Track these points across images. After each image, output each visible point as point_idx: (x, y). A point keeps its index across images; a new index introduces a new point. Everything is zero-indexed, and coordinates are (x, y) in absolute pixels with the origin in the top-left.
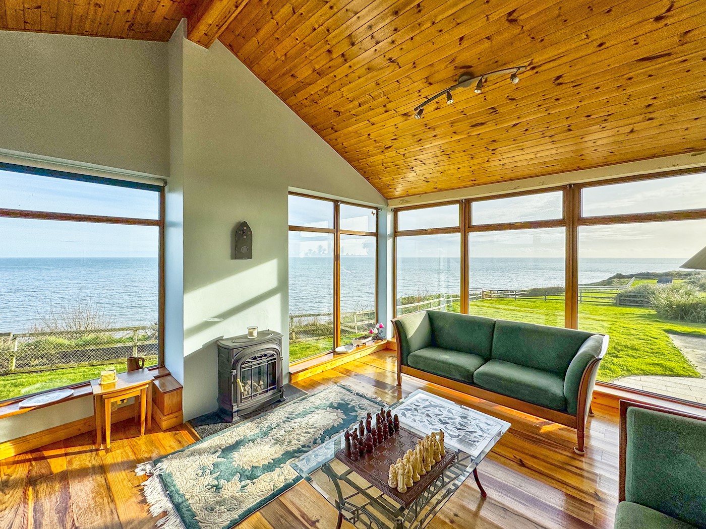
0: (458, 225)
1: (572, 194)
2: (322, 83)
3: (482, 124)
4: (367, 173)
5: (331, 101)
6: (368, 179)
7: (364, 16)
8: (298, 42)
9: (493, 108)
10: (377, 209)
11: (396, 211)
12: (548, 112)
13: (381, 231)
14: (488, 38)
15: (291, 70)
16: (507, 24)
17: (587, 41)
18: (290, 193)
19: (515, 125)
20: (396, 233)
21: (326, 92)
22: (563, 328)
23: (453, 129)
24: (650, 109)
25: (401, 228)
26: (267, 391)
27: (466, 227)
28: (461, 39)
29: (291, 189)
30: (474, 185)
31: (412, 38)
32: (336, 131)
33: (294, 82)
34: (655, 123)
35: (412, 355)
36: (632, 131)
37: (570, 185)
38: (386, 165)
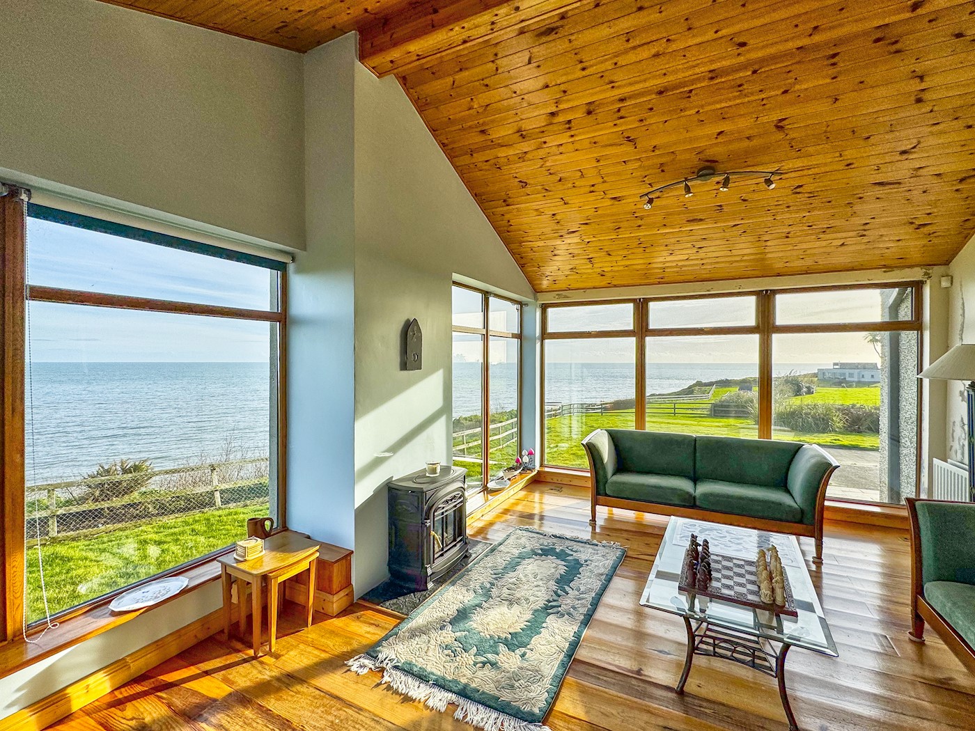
0: (632, 328)
1: (766, 300)
2: (525, 146)
3: (701, 220)
4: (522, 261)
5: (524, 170)
6: (522, 266)
7: (619, 87)
8: (514, 95)
9: (720, 206)
10: (520, 303)
11: (544, 308)
12: (775, 217)
13: (526, 332)
14: (748, 138)
15: (483, 124)
16: (775, 129)
17: (841, 159)
18: (455, 283)
19: (735, 226)
20: (545, 335)
21: (522, 157)
23: (665, 222)
24: (867, 227)
25: (551, 329)
26: (455, 545)
27: (642, 330)
28: (721, 133)
29: (456, 277)
30: (659, 283)
31: (666, 121)
32: (508, 205)
33: (481, 138)
34: (865, 240)
35: (612, 483)
36: (843, 245)
37: (767, 291)
38: (556, 252)
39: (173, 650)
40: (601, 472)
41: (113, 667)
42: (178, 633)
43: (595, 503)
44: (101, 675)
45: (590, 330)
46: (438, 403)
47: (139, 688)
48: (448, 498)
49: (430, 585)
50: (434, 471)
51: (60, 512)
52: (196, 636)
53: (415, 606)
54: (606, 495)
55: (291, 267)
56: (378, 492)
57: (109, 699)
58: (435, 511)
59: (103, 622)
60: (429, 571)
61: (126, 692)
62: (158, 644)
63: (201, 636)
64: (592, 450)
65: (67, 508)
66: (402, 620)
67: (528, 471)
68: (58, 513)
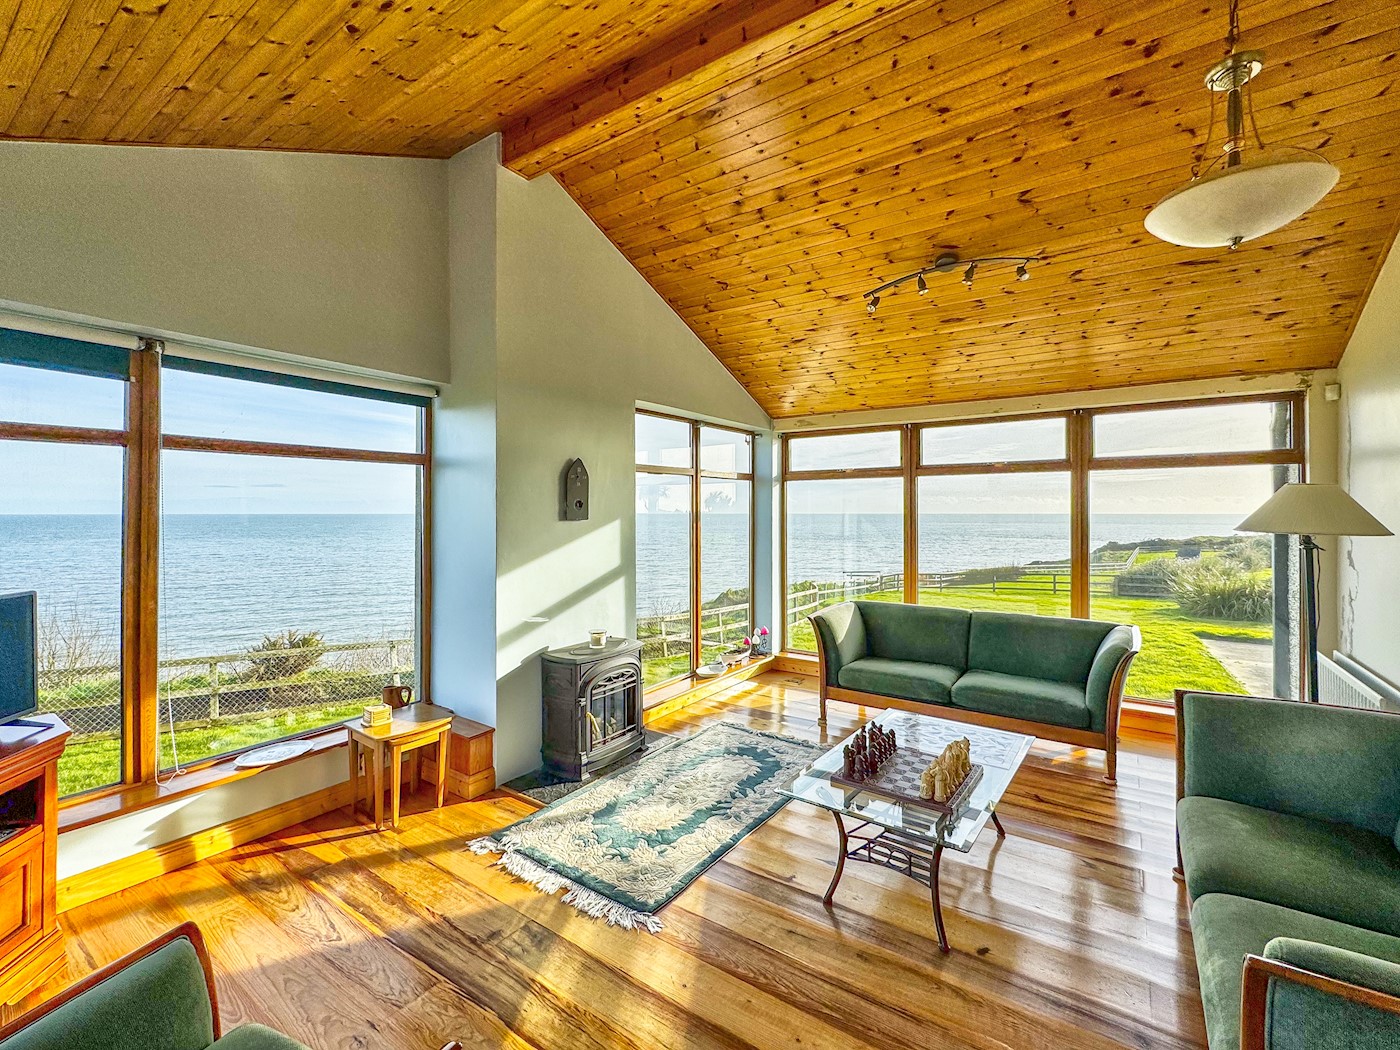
0: (899, 465)
1: (1080, 423)
2: (712, 242)
3: (961, 320)
4: (745, 378)
5: (720, 268)
6: (746, 386)
7: (810, 168)
8: (689, 185)
9: (980, 301)
10: (752, 434)
11: (785, 439)
12: (1058, 312)
13: (759, 472)
14: (988, 216)
15: (661, 219)
16: (1018, 205)
17: (1120, 235)
18: (639, 410)
19: (1007, 325)
20: (786, 475)
21: (715, 254)
22: (1069, 618)
23: (913, 323)
24: (1192, 320)
25: (795, 466)
26: (624, 734)
27: (912, 467)
28: (950, 213)
29: (640, 404)
30: (930, 403)
31: (877, 203)
32: (711, 311)
33: (661, 235)
34: (1197, 337)
35: (846, 670)
36: (1167, 345)
37: (1078, 411)
38: (785, 366)
39: (297, 815)
40: (833, 655)
41: (235, 824)
42: (302, 800)
43: (825, 696)
44: (223, 829)
45: (843, 468)
46: (614, 560)
47: (260, 847)
48: (612, 674)
49: (585, 776)
50: (597, 642)
51: (223, 690)
52: (322, 806)
53: (561, 796)
54: (839, 686)
55: (437, 402)
56: (527, 664)
57: (232, 853)
58: (594, 688)
59: (227, 772)
60: (584, 760)
61: (248, 850)
62: (282, 808)
63: (329, 807)
64: (822, 627)
65: (230, 686)
66: (541, 808)
67: (761, 657)
68: (220, 692)
